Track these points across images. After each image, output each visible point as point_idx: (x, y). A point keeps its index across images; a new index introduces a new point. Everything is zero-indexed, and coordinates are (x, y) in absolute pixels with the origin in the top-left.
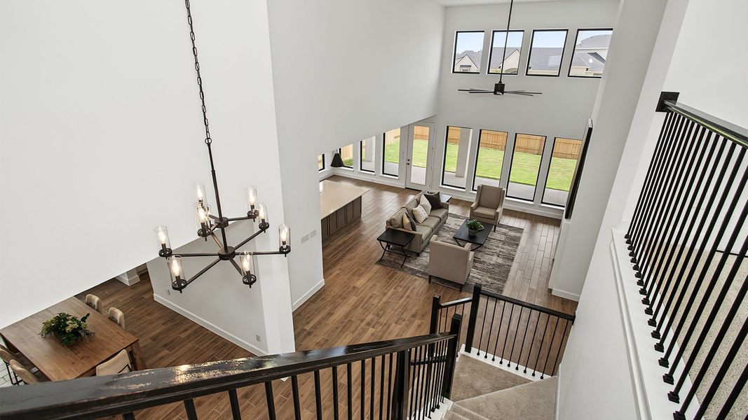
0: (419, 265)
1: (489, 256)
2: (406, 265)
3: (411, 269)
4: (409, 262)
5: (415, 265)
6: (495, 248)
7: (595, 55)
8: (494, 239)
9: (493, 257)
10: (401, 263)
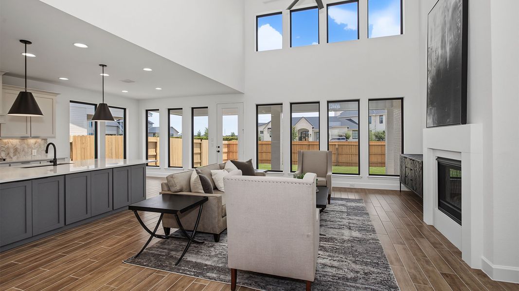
0: (216, 256)
1: (337, 230)
2: (189, 259)
3: (197, 265)
4: (198, 253)
5: (209, 256)
6: (339, 220)
7: (350, 120)
8: (332, 211)
9: (343, 231)
10: (178, 255)
